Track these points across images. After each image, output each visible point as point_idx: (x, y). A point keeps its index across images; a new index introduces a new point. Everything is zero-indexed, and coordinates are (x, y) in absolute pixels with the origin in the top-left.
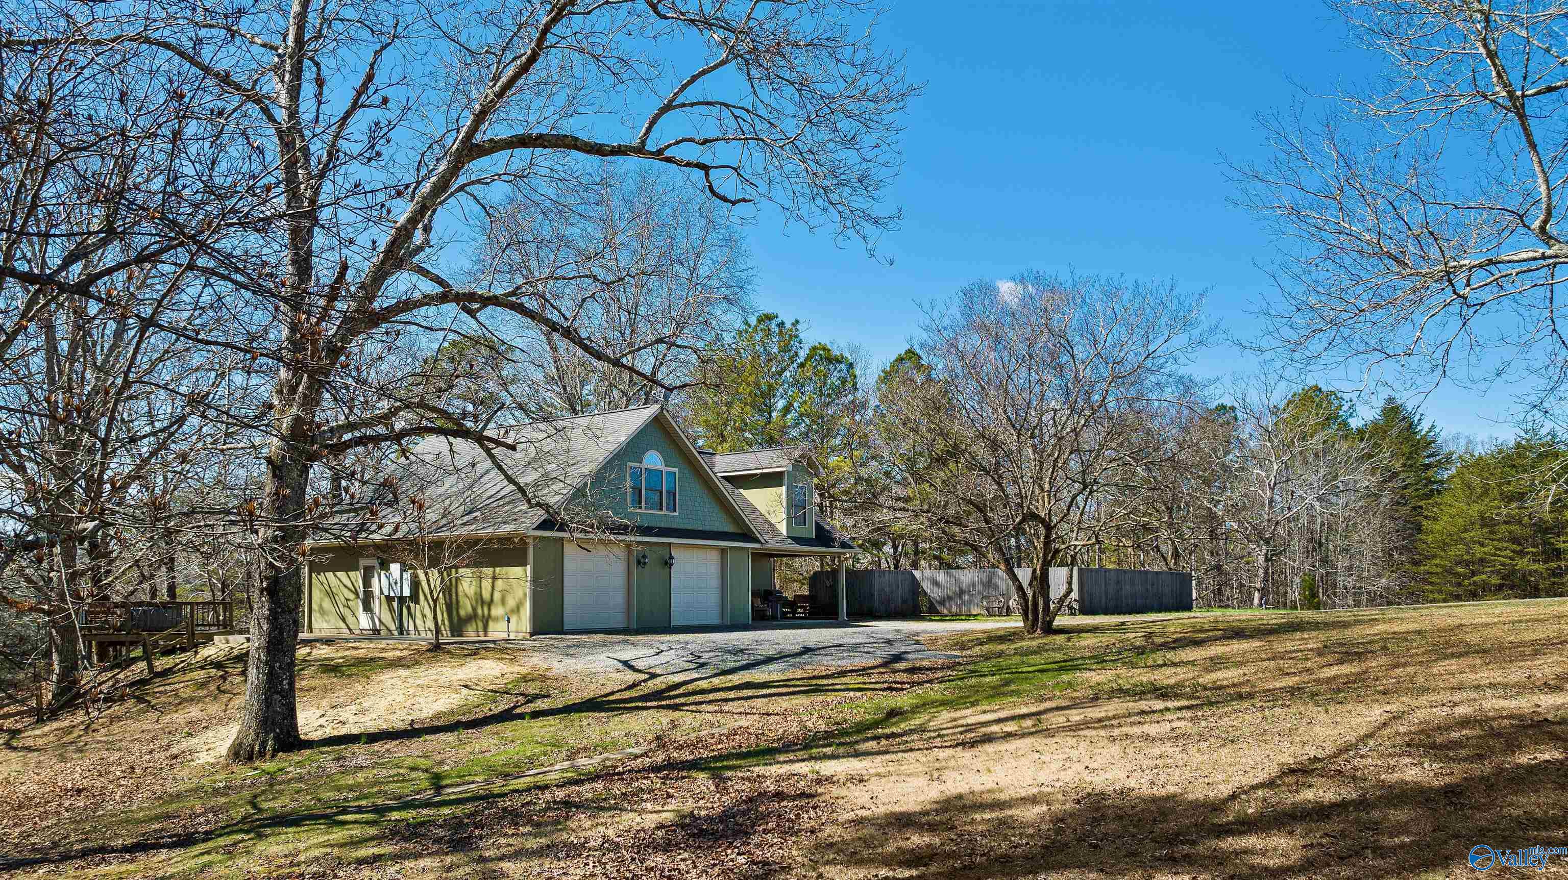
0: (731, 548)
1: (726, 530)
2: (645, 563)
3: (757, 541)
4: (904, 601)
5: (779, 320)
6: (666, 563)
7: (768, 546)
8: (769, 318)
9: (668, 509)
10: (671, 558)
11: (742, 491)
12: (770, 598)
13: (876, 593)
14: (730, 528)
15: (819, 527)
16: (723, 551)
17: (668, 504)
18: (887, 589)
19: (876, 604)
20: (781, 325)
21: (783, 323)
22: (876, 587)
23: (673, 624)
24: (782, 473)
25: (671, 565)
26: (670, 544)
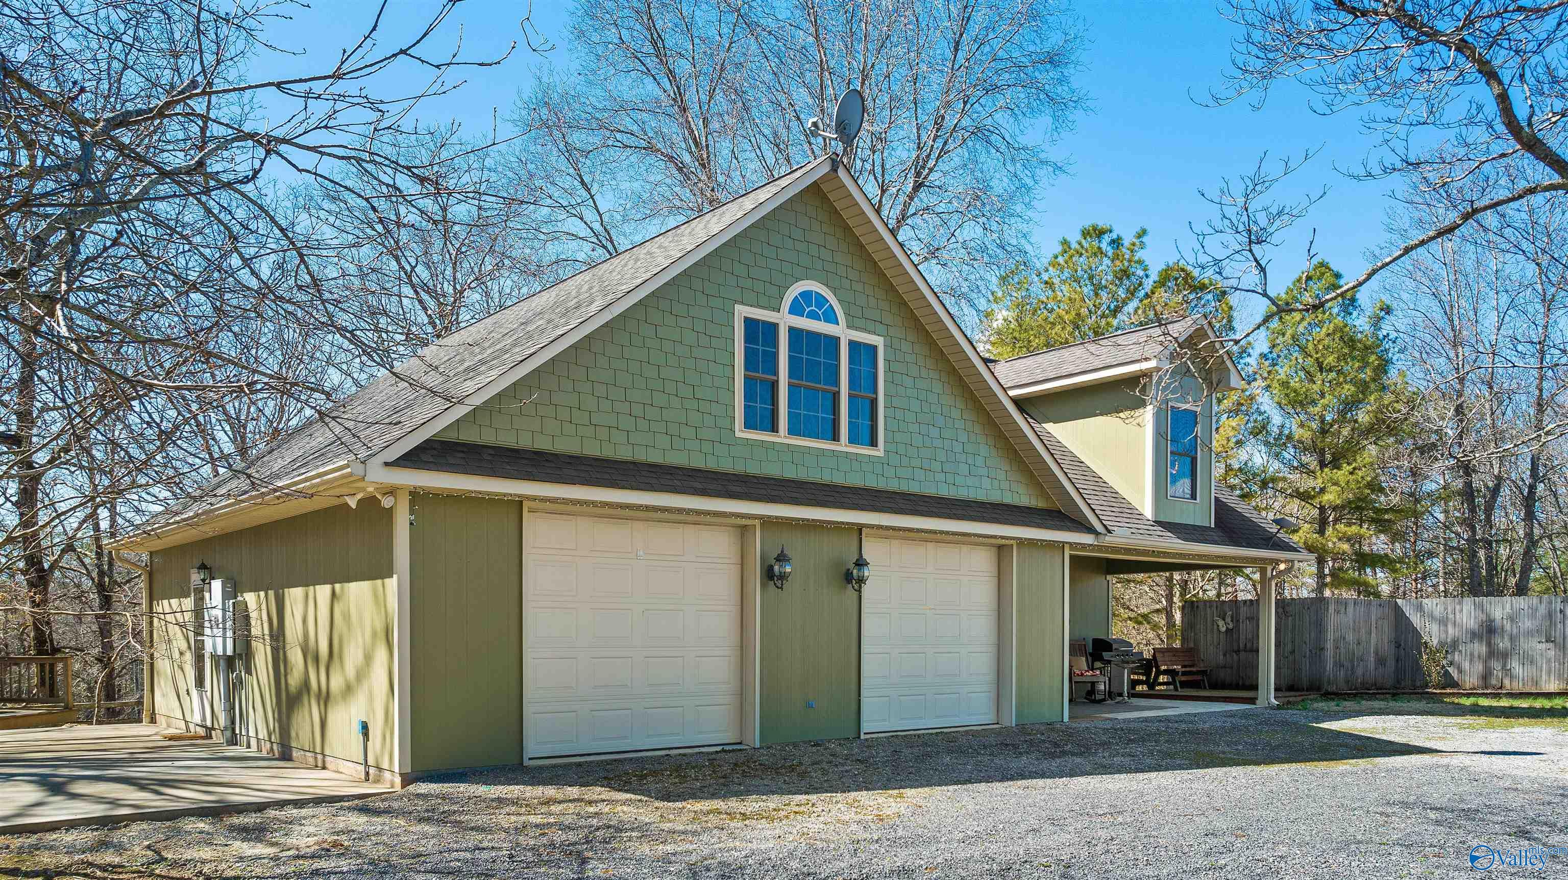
0: (1021, 542)
1: (1008, 499)
2: (783, 577)
3: (1085, 527)
4: (1381, 661)
5: (1114, 236)
6: (848, 577)
7: (1108, 540)
8: (1099, 233)
9: (853, 440)
10: (861, 563)
11: (1049, 427)
12: (1106, 655)
13: (1329, 645)
14: (1023, 497)
15: (1221, 508)
16: (1002, 550)
17: (852, 426)
18: (1350, 637)
19: (1329, 666)
20: (1116, 243)
21: (1119, 238)
22: (1330, 636)
23: (866, 727)
24: (1146, 374)
25: (861, 581)
26: (859, 529)
